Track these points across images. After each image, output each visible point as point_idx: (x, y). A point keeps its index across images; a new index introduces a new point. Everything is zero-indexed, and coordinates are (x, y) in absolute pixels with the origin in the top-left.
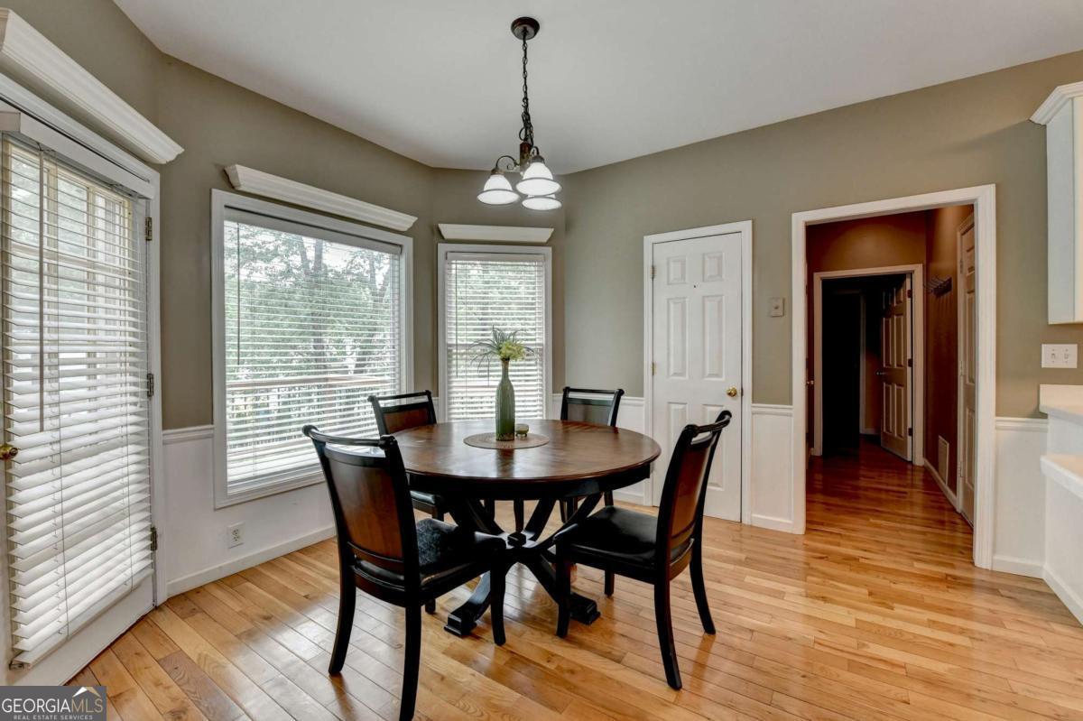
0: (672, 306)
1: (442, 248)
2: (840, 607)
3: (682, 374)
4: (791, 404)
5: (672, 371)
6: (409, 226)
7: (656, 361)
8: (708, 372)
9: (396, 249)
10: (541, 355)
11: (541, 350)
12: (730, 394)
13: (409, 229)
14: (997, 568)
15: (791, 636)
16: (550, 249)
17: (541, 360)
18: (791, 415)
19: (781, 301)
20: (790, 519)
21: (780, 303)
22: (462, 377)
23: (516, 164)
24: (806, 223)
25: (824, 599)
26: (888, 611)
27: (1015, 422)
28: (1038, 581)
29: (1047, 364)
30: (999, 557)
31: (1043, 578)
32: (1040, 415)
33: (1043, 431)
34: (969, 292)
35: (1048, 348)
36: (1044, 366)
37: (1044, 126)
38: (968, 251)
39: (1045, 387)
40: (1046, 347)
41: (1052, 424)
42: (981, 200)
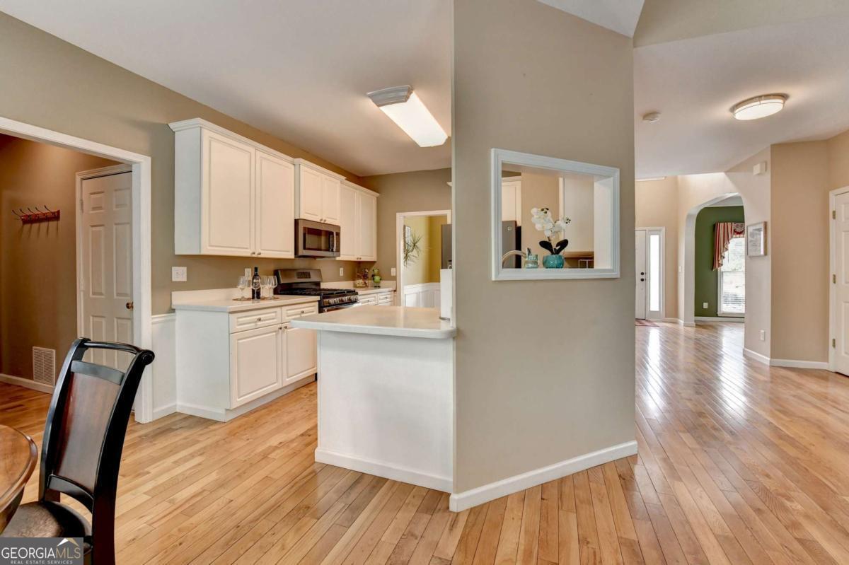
14: (157, 418)
27: (160, 318)
28: (176, 414)
29: (175, 279)
30: (157, 410)
31: (178, 411)
32: (172, 311)
33: (174, 320)
34: (92, 226)
35: (175, 269)
36: (173, 280)
37: (174, 132)
38: (91, 194)
39: (175, 294)
40: (173, 268)
41: (179, 316)
42: (143, 166)
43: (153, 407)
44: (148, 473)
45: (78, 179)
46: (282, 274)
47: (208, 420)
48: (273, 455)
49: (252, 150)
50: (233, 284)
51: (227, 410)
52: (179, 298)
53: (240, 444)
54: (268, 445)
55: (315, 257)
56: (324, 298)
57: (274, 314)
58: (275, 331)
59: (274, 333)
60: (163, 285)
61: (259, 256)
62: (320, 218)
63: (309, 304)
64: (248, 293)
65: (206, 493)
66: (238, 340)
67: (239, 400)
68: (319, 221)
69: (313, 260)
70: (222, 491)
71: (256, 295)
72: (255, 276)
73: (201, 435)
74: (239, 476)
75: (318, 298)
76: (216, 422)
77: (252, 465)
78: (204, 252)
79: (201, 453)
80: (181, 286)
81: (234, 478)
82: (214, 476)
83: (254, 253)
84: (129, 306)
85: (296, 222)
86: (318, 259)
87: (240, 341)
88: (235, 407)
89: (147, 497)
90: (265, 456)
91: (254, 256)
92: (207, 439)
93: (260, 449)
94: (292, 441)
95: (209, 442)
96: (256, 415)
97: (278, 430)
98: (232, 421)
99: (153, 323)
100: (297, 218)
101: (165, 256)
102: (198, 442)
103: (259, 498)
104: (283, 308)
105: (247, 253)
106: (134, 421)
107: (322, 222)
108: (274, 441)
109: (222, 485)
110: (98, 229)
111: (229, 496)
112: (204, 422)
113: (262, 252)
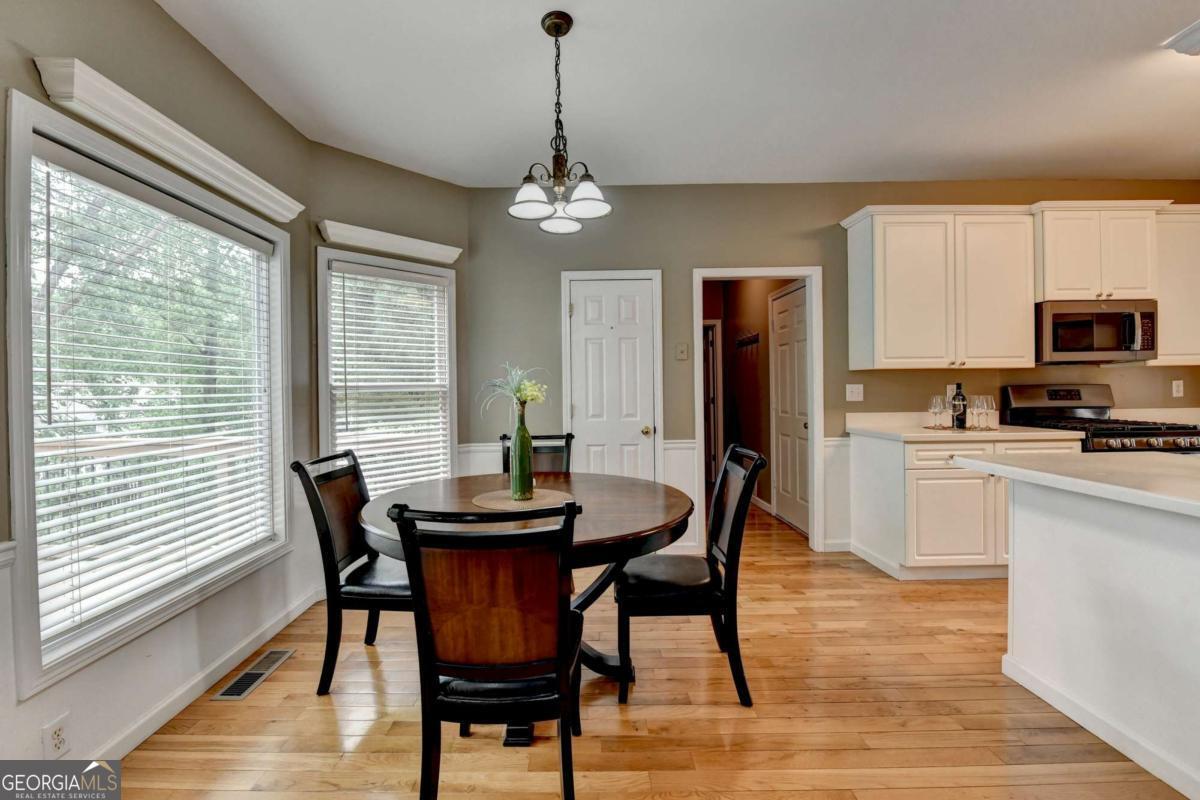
0: (590, 347)
1: (324, 253)
2: (777, 602)
3: (600, 416)
4: (694, 438)
5: (591, 413)
6: (292, 216)
7: (575, 403)
8: (625, 413)
9: (264, 244)
10: (444, 398)
11: (444, 393)
12: (646, 433)
13: (293, 221)
14: (829, 550)
15: (773, 634)
16: (454, 272)
17: (444, 405)
18: (694, 449)
19: (686, 346)
20: (695, 541)
21: (684, 348)
22: (353, 430)
23: (549, 176)
24: (704, 278)
25: (763, 599)
26: (803, 596)
27: (835, 441)
28: (849, 553)
29: (849, 398)
30: (829, 542)
31: (851, 550)
32: (846, 435)
33: (848, 446)
34: (781, 345)
35: (849, 387)
36: (848, 399)
37: (846, 230)
38: (780, 313)
39: (849, 415)
40: (848, 386)
41: (853, 440)
42: (814, 277)
43: (825, 538)
44: (803, 593)
45: (770, 299)
46: (1014, 392)
47: (880, 571)
48: (941, 637)
49: (949, 218)
50: (923, 406)
51: (902, 566)
52: (854, 421)
53: (907, 608)
54: (942, 624)
55: (1097, 363)
56: (1095, 435)
57: (980, 452)
58: (983, 478)
59: (981, 481)
60: (837, 405)
61: (963, 367)
62: (1098, 292)
63: (1065, 443)
64: (947, 418)
65: (846, 635)
66: (918, 479)
67: (917, 558)
68: (1094, 298)
69: (1094, 368)
70: (863, 641)
71: (960, 422)
72: (959, 395)
73: (865, 582)
74: (889, 638)
75: (1082, 435)
76: (889, 577)
77: (908, 635)
78: (878, 366)
79: (861, 598)
80: (856, 407)
81: (883, 636)
82: (861, 625)
83: (953, 364)
84: (806, 426)
85: (1039, 307)
86: (1102, 366)
87: (921, 482)
88: (912, 565)
89: (795, 612)
90: (931, 633)
91: (953, 367)
92: (870, 588)
93: (928, 624)
94: (981, 635)
95: (872, 592)
96: (944, 588)
97: (966, 615)
98: (907, 582)
99: (825, 446)
100: (1038, 301)
101: (839, 372)
102: (861, 587)
103: (900, 668)
104: (998, 445)
105: (943, 364)
106: (808, 546)
107: (1104, 297)
108: (953, 624)
109: (865, 635)
110: (783, 347)
111: (869, 649)
112: (876, 572)
113: (966, 360)
